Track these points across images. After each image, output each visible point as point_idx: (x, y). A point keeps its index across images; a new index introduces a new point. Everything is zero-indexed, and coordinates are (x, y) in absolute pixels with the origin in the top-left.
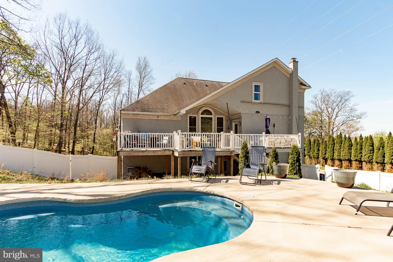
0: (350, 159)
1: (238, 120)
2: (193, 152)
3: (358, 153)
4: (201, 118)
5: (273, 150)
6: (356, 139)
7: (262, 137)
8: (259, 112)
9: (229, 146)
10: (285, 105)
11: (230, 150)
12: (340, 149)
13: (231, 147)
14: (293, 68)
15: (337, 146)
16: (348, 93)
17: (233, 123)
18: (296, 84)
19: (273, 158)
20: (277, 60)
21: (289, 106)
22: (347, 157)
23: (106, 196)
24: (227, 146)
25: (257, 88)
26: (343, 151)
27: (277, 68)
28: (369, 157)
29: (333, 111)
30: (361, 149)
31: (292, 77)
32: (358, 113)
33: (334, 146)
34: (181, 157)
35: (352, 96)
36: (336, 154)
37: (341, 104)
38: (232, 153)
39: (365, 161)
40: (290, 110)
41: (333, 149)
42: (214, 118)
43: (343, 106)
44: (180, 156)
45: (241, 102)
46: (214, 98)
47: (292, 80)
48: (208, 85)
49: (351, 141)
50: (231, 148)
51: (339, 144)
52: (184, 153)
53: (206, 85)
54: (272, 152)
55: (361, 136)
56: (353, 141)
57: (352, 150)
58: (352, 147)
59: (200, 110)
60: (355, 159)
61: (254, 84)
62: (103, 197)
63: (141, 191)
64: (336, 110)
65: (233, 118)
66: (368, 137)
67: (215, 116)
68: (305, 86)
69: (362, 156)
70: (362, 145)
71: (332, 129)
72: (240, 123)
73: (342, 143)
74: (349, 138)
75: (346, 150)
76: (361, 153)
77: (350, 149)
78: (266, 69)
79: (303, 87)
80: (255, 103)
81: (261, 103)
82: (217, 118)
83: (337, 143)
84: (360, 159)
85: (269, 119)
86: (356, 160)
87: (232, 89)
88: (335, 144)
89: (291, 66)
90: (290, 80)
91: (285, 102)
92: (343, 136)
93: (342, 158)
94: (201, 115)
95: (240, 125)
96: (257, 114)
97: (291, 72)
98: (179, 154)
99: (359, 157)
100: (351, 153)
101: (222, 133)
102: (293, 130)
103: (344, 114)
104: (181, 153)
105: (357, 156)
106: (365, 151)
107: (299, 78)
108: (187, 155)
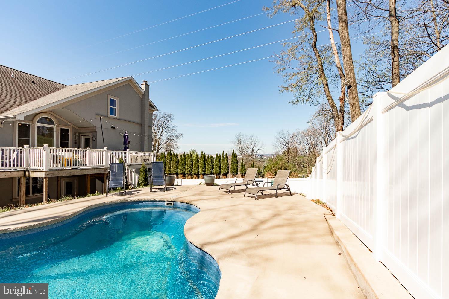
0: (178, 173)
1: (91, 134)
2: (64, 171)
3: (183, 168)
4: (38, 127)
5: (143, 166)
6: (181, 156)
7: (125, 154)
8: (114, 128)
9: (103, 163)
10: (138, 124)
11: (104, 167)
12: (170, 164)
13: (105, 164)
14: (145, 90)
15: (168, 163)
16: (170, 115)
17: (82, 137)
18: (147, 106)
19: (144, 173)
20: (132, 79)
21: (142, 125)
22: (175, 171)
23: (54, 218)
24: (101, 163)
25: (113, 102)
26: (173, 166)
27: (130, 85)
28: (190, 170)
29: (158, 130)
30: (185, 164)
31: (144, 98)
32: (177, 133)
33: (165, 163)
34: (48, 178)
35: (173, 119)
36: (167, 169)
37: (164, 124)
38: (106, 170)
39: (187, 174)
40: (141, 129)
41: (165, 165)
42: (57, 129)
43: (166, 126)
44: (47, 176)
45: (96, 115)
46: (64, 106)
47: (144, 100)
48: (35, 82)
49: (178, 158)
50: (105, 166)
51: (169, 160)
52: (52, 172)
53: (33, 82)
54: (142, 168)
55: (184, 153)
56: (179, 157)
57: (179, 165)
58: (178, 162)
59: (37, 117)
60: (181, 172)
61: (110, 98)
62: (56, 219)
63: (83, 208)
64: (161, 129)
65: (82, 131)
66: (189, 154)
67: (58, 127)
68: (154, 108)
69: (185, 170)
70: (185, 161)
71: (157, 146)
72: (94, 138)
73: (171, 160)
74: (177, 155)
75: (175, 166)
76: (185, 167)
77: (177, 164)
78: (122, 85)
79: (153, 109)
80: (110, 118)
81: (117, 119)
82: (61, 129)
83: (168, 160)
84: (184, 172)
85: (128, 136)
86: (181, 174)
87: (86, 98)
88: (166, 160)
89: (143, 87)
90: (142, 100)
91: (138, 120)
92: (172, 154)
93: (172, 173)
94: (37, 123)
95: (95, 140)
96: (113, 130)
97: (143, 92)
98: (46, 175)
99: (183, 171)
100: (178, 168)
101: (87, 148)
102: (145, 147)
103: (167, 134)
104: (48, 173)
105: (182, 170)
106: (188, 166)
107: (149, 100)
108: (57, 174)
